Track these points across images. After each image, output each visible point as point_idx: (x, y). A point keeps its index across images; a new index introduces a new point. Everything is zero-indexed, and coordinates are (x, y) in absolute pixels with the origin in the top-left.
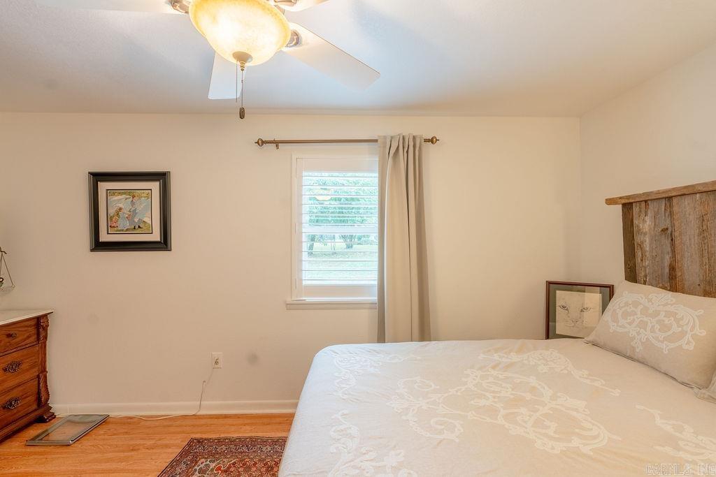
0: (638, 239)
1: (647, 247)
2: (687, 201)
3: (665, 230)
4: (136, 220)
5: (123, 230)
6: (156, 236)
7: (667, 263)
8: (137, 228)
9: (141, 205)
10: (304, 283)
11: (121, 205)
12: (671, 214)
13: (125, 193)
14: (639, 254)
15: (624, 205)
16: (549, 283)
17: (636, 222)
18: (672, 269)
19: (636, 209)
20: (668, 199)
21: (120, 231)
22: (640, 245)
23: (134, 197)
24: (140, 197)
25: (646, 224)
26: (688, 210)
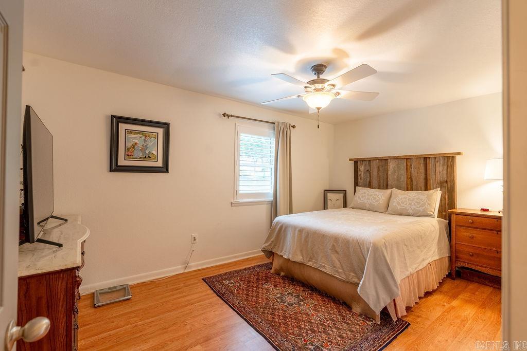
0: (359, 173)
1: (362, 175)
2: (375, 162)
3: (368, 170)
4: (147, 152)
5: (137, 158)
6: (160, 163)
7: (368, 180)
8: (147, 157)
9: (151, 143)
10: (240, 192)
11: (136, 141)
12: (370, 165)
13: (139, 133)
14: (359, 178)
15: (355, 161)
16: (325, 191)
17: (359, 167)
18: (370, 182)
19: (359, 163)
20: (370, 161)
21: (134, 158)
22: (360, 175)
23: (146, 136)
24: (150, 137)
25: (362, 168)
26: (375, 165)
